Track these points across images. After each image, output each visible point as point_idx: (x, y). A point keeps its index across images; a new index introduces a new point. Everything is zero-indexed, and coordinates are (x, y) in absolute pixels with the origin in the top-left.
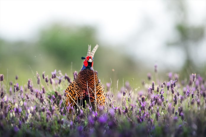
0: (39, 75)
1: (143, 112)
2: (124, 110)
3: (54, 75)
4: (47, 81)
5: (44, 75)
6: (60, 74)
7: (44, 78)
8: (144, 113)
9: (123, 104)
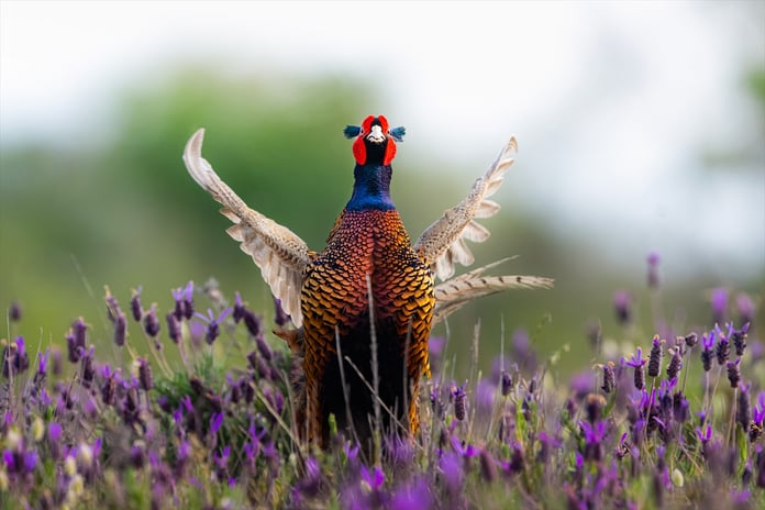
0: (116, 302)
1: (594, 471)
2: (508, 460)
3: (187, 303)
4: (151, 330)
5: (139, 300)
6: (215, 293)
7: (137, 317)
8: (600, 475)
9: (503, 431)
